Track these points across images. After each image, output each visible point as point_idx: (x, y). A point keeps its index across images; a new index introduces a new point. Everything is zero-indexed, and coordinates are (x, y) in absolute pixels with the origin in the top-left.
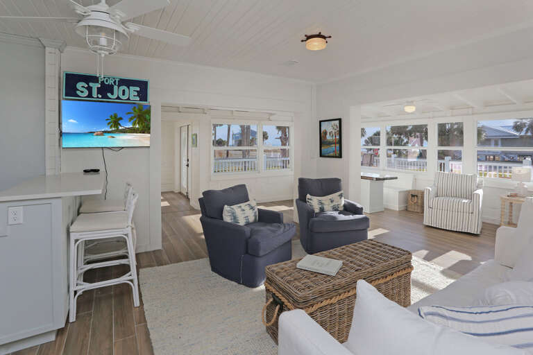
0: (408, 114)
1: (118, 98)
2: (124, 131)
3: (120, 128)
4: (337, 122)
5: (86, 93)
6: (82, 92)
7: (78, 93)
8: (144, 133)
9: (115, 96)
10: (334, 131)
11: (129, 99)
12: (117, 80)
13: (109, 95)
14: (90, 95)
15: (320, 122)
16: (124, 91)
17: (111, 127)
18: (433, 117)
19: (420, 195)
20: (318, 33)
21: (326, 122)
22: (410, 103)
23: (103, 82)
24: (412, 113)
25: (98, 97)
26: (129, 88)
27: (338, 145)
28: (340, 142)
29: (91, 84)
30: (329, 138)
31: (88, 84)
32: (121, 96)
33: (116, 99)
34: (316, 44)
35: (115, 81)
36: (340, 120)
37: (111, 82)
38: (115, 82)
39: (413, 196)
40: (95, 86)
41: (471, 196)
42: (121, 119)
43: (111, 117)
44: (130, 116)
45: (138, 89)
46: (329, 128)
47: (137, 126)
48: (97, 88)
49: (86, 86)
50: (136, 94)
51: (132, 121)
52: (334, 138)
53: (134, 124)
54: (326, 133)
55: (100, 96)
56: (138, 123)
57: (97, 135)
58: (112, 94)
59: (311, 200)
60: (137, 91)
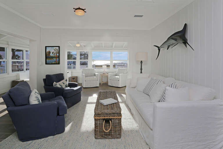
0: (77, 47)
4: (58, 48)
10: (55, 52)
15: (46, 47)
18: (79, 49)
19: (76, 78)
20: (78, 8)
21: (50, 47)
22: (78, 43)
24: (78, 47)
27: (58, 59)
28: (59, 57)
30: (51, 55)
34: (80, 13)
36: (59, 47)
39: (73, 79)
41: (95, 75)
46: (52, 50)
52: (55, 55)
54: (50, 52)
59: (56, 84)
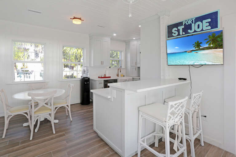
1: (195, 31)
2: (203, 49)
3: (201, 48)
5: (177, 33)
6: (175, 33)
7: (173, 34)
8: (216, 49)
9: (193, 30)
11: (202, 30)
12: (194, 19)
13: (189, 31)
14: (179, 34)
16: (199, 25)
17: (196, 48)
23: (185, 24)
25: (183, 34)
26: (202, 22)
29: (179, 28)
31: (177, 28)
32: (197, 30)
33: (194, 32)
35: (193, 20)
37: (190, 22)
38: (192, 22)
40: (181, 28)
42: (201, 43)
43: (195, 43)
44: (207, 41)
45: (209, 20)
47: (212, 45)
48: (182, 28)
49: (177, 29)
50: (208, 24)
51: (208, 43)
53: (210, 44)
55: (184, 33)
56: (213, 44)
57: (188, 52)
58: (191, 30)
60: (209, 22)
